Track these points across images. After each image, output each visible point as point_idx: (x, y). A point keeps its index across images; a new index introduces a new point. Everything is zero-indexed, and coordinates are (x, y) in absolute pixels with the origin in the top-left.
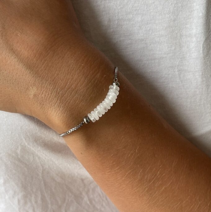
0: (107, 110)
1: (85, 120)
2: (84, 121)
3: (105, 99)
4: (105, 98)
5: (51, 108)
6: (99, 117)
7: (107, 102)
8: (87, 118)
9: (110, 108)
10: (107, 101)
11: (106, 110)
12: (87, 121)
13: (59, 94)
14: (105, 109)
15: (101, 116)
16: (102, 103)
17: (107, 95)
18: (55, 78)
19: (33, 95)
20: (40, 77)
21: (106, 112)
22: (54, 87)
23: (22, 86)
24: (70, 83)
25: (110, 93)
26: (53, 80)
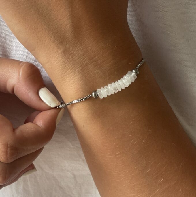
1: (93, 94)
2: (91, 94)
4: (120, 79)
5: (71, 70)
7: (120, 84)
8: (96, 93)
9: (120, 90)
12: (95, 96)
13: (84, 61)
15: (109, 95)
17: (123, 77)
18: (88, 47)
20: (78, 39)
21: (116, 92)
22: (84, 54)
23: (58, 37)
24: (98, 57)
25: (126, 78)
26: (86, 48)
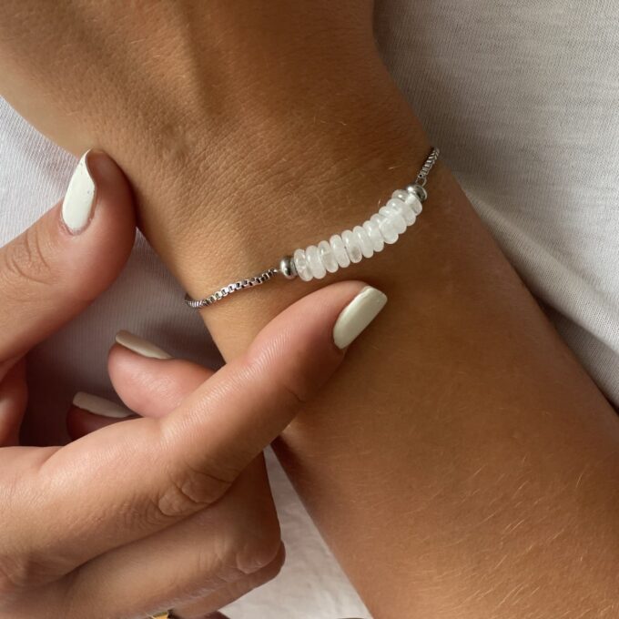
0: (360, 258)
1: (283, 266)
2: (278, 267)
3: (367, 224)
4: (369, 219)
5: (206, 205)
6: (327, 272)
7: (370, 235)
8: (291, 264)
9: (369, 255)
10: (370, 229)
11: (356, 258)
12: (289, 272)
14: (355, 253)
15: (333, 269)
16: (352, 230)
17: (377, 212)
19: (177, 153)
21: (355, 261)
22: (243, 155)
23: (157, 114)
25: (387, 212)
26: (248, 137)
